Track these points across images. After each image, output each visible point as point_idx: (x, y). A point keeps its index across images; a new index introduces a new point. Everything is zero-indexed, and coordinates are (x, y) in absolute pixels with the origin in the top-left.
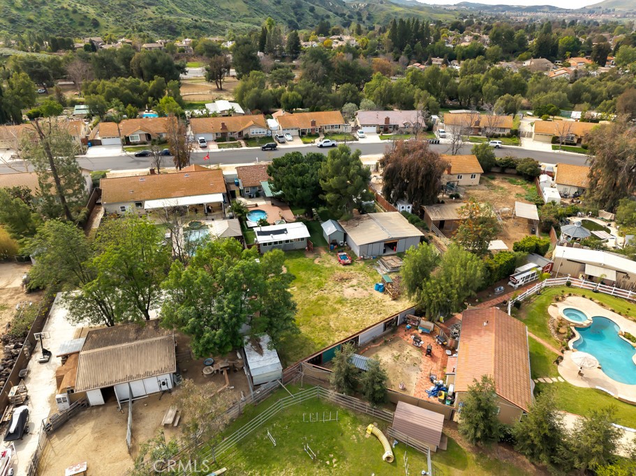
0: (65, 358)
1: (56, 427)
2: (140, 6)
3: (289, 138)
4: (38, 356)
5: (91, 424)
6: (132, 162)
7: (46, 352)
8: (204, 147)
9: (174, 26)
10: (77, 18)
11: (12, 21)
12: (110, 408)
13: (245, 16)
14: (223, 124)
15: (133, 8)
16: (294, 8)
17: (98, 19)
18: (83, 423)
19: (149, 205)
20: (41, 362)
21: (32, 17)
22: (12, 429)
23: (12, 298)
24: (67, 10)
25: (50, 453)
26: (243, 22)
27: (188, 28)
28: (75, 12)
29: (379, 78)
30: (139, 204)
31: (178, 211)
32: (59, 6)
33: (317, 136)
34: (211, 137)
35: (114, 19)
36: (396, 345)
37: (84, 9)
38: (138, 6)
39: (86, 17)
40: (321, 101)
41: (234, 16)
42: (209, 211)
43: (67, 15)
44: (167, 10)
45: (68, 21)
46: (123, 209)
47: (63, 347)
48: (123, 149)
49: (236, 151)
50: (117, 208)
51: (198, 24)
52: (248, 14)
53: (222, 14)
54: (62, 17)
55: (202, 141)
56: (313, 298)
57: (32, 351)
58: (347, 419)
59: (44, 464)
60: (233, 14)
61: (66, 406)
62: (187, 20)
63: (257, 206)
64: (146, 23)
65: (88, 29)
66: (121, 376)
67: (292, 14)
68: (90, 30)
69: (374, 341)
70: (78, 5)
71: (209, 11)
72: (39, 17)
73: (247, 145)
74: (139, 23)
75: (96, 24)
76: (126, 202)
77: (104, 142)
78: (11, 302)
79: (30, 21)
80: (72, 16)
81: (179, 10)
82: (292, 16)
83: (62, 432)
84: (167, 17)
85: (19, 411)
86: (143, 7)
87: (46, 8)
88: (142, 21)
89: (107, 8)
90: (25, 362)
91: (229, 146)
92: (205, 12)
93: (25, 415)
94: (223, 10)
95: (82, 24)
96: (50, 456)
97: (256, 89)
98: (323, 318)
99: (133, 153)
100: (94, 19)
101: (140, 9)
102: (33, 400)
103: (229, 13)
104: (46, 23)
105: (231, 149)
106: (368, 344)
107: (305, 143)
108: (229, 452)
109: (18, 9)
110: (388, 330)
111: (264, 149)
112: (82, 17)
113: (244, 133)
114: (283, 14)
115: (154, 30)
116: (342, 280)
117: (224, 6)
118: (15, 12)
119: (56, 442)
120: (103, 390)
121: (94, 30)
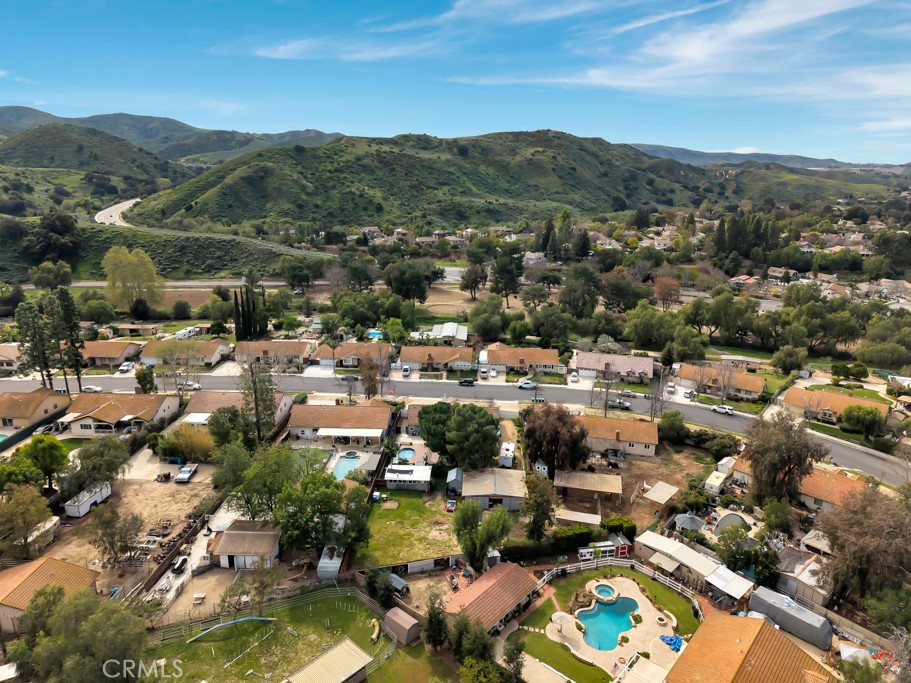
0: (218, 533)
1: (199, 573)
2: (431, 187)
3: (493, 373)
4: (205, 531)
5: (216, 577)
6: (336, 385)
7: (209, 530)
8: (405, 376)
9: (463, 210)
10: (362, 202)
11: (300, 207)
12: (231, 571)
13: (557, 193)
14: (430, 355)
15: (422, 190)
16: (625, 181)
17: (383, 203)
18: (213, 575)
19: (322, 432)
20: (205, 535)
21: (319, 202)
22: (176, 567)
23: (203, 490)
24: (354, 194)
25: (190, 585)
26: (552, 200)
27: (478, 212)
28: (361, 196)
29: (643, 306)
30: (316, 430)
31: (345, 440)
32: (348, 190)
33: (525, 374)
34: (417, 366)
35: (399, 202)
36: (436, 579)
37: (371, 193)
38: (428, 188)
39: (371, 201)
40: (558, 331)
41: (542, 193)
42: (368, 443)
43: (353, 199)
44: (461, 190)
45: (353, 206)
46: (303, 432)
47: (218, 527)
48: (335, 372)
49: (433, 383)
50: (298, 432)
51: (491, 207)
52: (560, 190)
53: (528, 192)
54: (347, 201)
55: (406, 370)
56: (401, 532)
57: (202, 527)
58: (365, 614)
59: (185, 590)
60: (542, 190)
61: (208, 562)
62: (479, 202)
63: (411, 444)
64: (433, 206)
65: (370, 213)
66: (241, 551)
67: (621, 188)
68: (372, 215)
69: (422, 572)
70: (367, 188)
71: (512, 188)
72: (325, 202)
73: (448, 378)
74: (426, 206)
75: (379, 209)
76: (308, 427)
77: (322, 362)
78: (202, 493)
79: (317, 206)
80: (358, 200)
81: (475, 190)
82: (620, 191)
83: (201, 576)
84: (458, 199)
85: (182, 558)
86: (434, 188)
87: (335, 192)
88: (429, 203)
89: (396, 190)
90: (195, 532)
91: (430, 377)
92: (506, 190)
93: (185, 561)
94: (529, 186)
95: (365, 209)
96: (189, 588)
97: (486, 315)
98: (398, 548)
99: (341, 376)
100: (379, 204)
101: (430, 190)
102: (192, 555)
103: (536, 190)
104: (330, 207)
105: (430, 380)
106: (416, 573)
107: (507, 381)
108: (283, 611)
109: (308, 194)
110: (438, 568)
111: (461, 384)
112: (367, 201)
113: (449, 365)
114: (608, 189)
115: (440, 214)
116: (437, 523)
117: (532, 182)
118: (304, 197)
119: (196, 580)
120: (229, 557)
121: (376, 215)
